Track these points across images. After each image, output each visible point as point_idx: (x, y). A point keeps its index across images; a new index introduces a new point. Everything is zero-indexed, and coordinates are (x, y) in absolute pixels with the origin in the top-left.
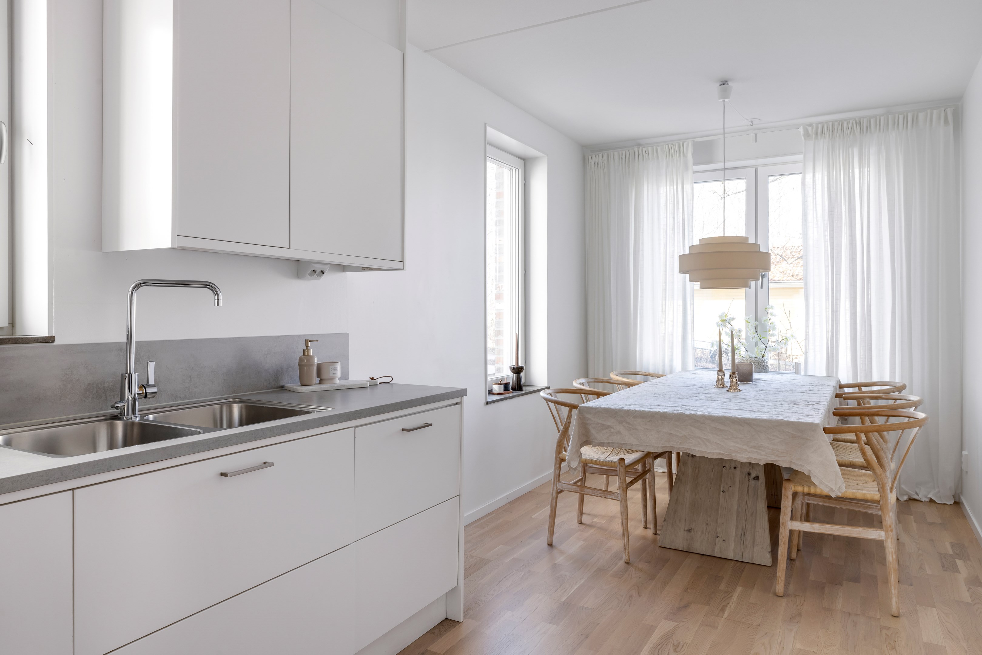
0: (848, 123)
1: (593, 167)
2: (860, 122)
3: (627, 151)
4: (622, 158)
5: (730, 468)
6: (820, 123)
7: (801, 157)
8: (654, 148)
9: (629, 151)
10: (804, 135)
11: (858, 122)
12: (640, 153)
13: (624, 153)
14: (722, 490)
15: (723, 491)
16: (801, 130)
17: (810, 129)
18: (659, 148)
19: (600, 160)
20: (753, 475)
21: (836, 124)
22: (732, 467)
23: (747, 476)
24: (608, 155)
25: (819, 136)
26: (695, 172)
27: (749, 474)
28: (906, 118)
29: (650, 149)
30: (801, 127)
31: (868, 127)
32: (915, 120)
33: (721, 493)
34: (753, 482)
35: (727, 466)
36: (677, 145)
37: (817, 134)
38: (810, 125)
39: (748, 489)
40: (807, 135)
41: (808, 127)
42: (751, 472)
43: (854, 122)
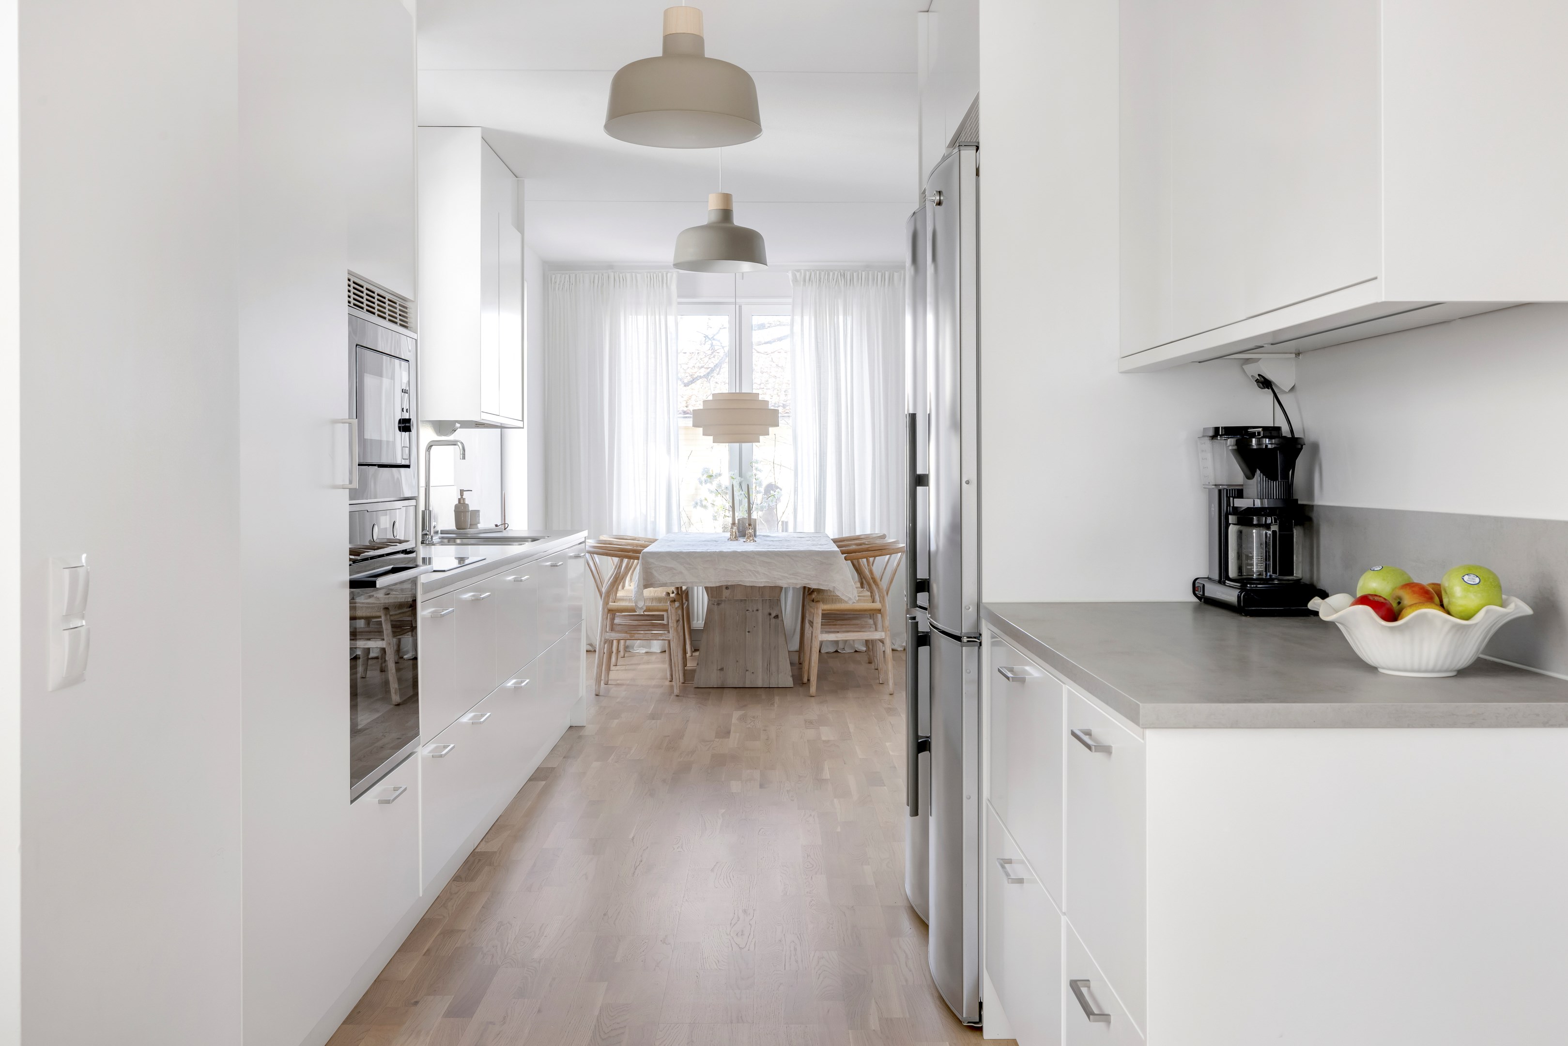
0: (834, 274)
1: (557, 289)
2: (844, 274)
3: (600, 275)
4: (594, 282)
5: (753, 611)
6: (808, 270)
7: (790, 300)
8: (634, 274)
9: (603, 275)
10: (792, 281)
11: (842, 274)
12: (617, 278)
13: (597, 277)
14: (747, 631)
15: (749, 632)
16: (790, 275)
17: (798, 274)
18: (638, 275)
19: (566, 282)
20: (773, 615)
21: (823, 273)
22: (755, 609)
23: (768, 616)
24: (576, 275)
25: (807, 284)
26: (679, 303)
27: (770, 614)
28: (883, 276)
29: (628, 275)
30: (790, 272)
31: (852, 280)
32: (891, 279)
33: (747, 633)
34: (773, 621)
35: (751, 610)
36: (660, 274)
37: (805, 281)
38: (798, 271)
39: (770, 627)
40: (795, 280)
41: (796, 273)
42: (771, 612)
43: (839, 274)
